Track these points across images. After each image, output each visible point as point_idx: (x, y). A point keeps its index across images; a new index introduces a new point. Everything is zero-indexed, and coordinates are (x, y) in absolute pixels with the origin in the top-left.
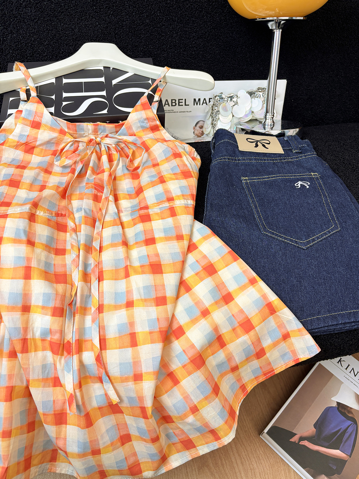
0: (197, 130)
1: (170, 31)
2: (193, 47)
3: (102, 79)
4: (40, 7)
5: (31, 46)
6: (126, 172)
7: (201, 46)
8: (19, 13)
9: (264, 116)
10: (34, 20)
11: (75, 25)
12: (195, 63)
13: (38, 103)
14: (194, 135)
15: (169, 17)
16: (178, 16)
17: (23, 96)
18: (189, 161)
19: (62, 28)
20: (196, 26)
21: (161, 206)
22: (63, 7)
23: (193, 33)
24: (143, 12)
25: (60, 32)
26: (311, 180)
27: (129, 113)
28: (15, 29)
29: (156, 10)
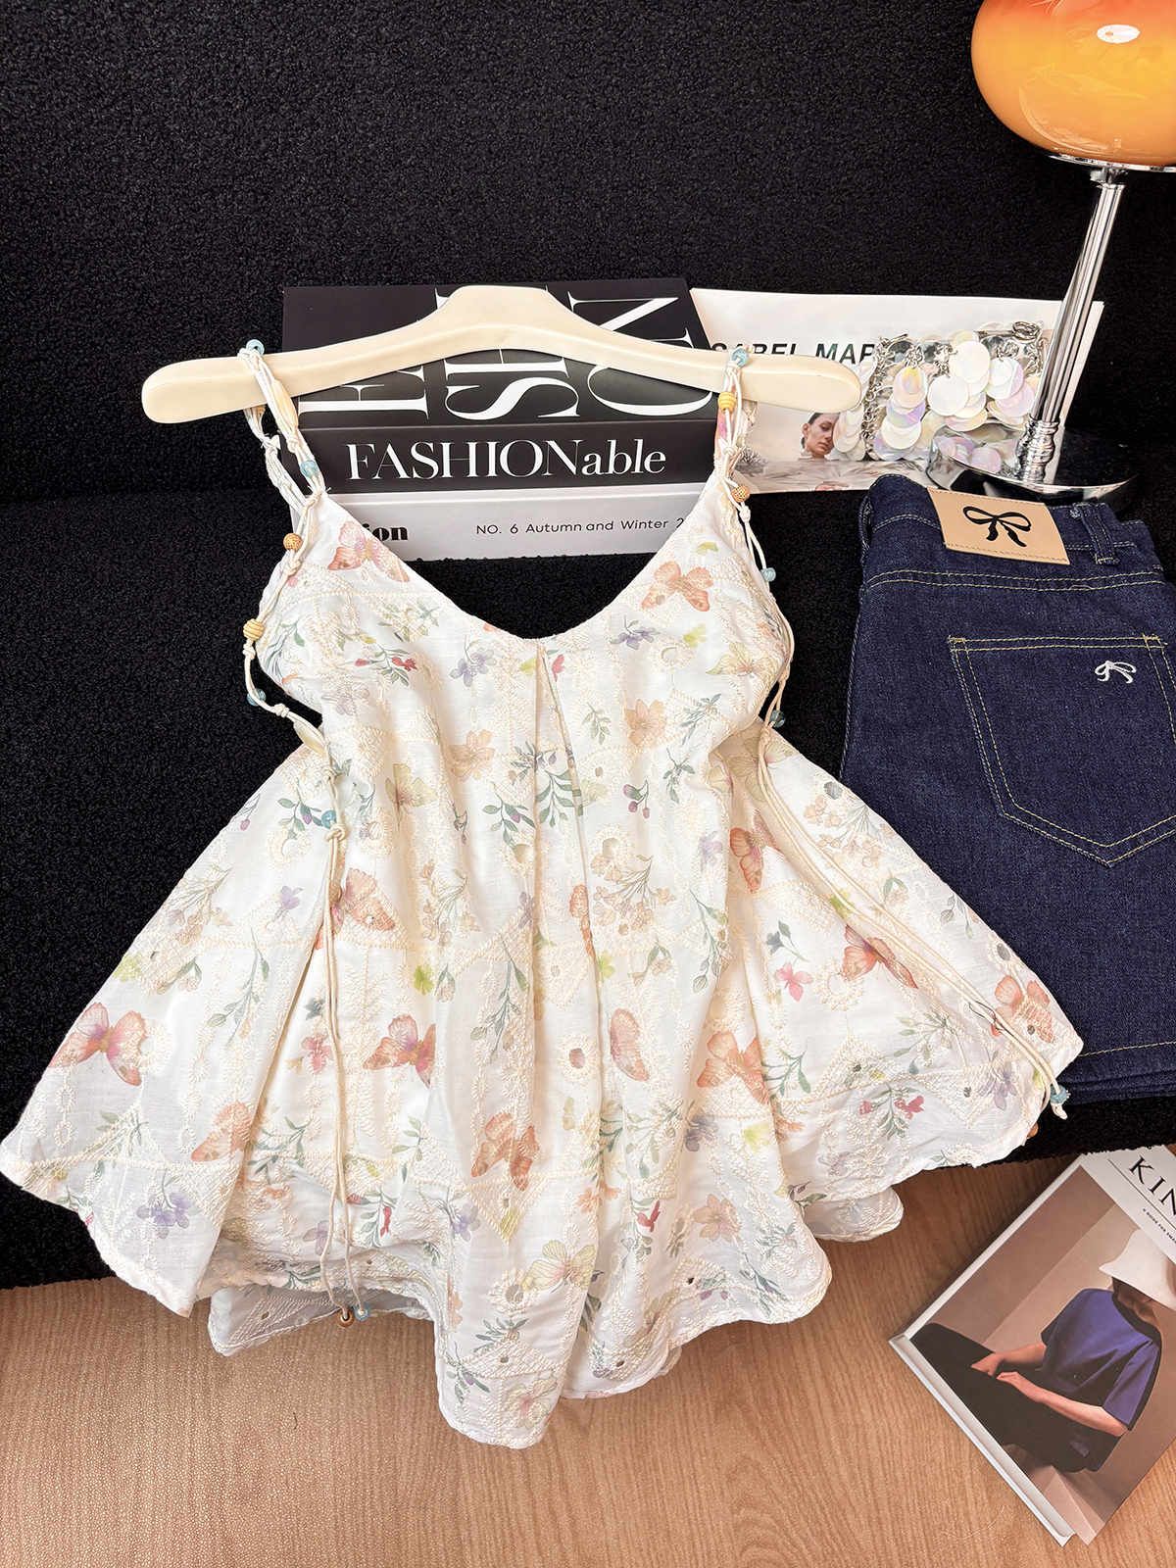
0: (814, 436)
1: (778, 142)
2: (839, 193)
4: (407, 51)
7: (864, 189)
8: (343, 68)
11: (501, 110)
12: (838, 238)
14: (803, 450)
15: (784, 102)
16: (810, 99)
19: (462, 119)
20: (858, 131)
22: (474, 55)
23: (845, 152)
24: (707, 81)
28: (323, 112)
29: (748, 78)
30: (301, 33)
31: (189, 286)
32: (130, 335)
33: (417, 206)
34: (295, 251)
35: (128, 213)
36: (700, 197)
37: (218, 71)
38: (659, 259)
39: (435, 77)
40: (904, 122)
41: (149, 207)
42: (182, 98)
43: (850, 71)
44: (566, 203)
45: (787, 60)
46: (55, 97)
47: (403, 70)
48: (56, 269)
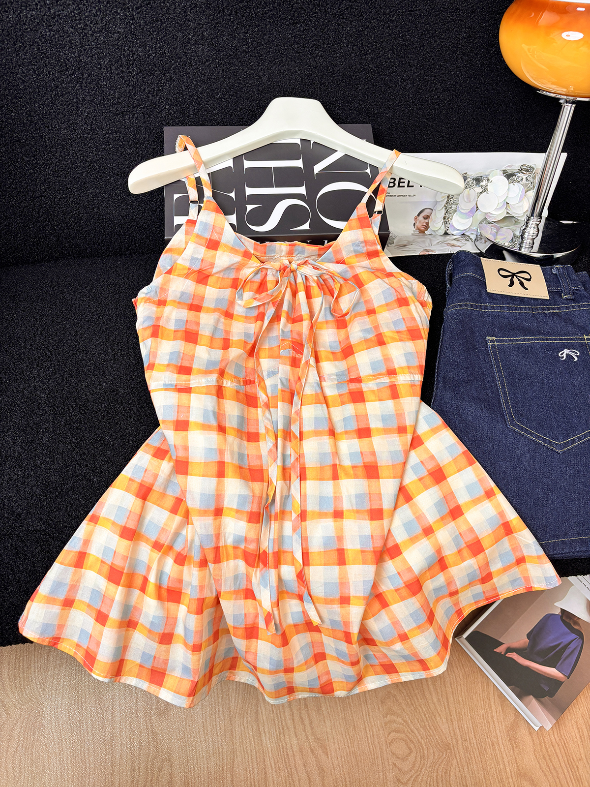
0: (420, 222)
1: (402, 80)
2: (433, 104)
3: (299, 163)
5: (197, 99)
6: (330, 318)
7: (445, 102)
8: (185, 53)
9: (526, 220)
10: (205, 62)
11: (264, 70)
12: (432, 126)
13: (217, 212)
14: (414, 229)
15: (405, 61)
16: (418, 59)
17: (193, 194)
18: (419, 311)
19: (245, 75)
20: (443, 74)
21: (378, 381)
22: (250, 44)
23: (436, 84)
24: (367, 52)
25: (241, 80)
26: (582, 347)
27: (341, 230)
29: (387, 50)
30: (164, 36)
31: (112, 159)
32: (85, 183)
35: (82, 126)
36: (363, 108)
37: (124, 56)
39: (231, 55)
40: (466, 68)
41: (92, 122)
42: (107, 69)
45: (407, 40)
46: (45, 71)
48: (48, 153)
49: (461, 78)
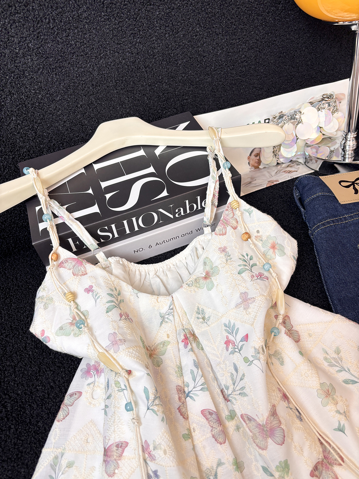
0: (253, 160)
1: (213, 48)
2: (242, 63)
4: (44, 51)
7: (252, 58)
8: (17, 66)
11: (93, 66)
12: (246, 81)
14: (250, 167)
15: (212, 31)
16: (222, 27)
19: (77, 74)
20: (245, 35)
22: (74, 45)
23: (241, 45)
24: (178, 30)
25: (74, 80)
28: (14, 88)
29: (195, 24)
33: (67, 116)
34: (19, 150)
36: (186, 79)
38: (175, 109)
39: (59, 59)
40: (263, 26)
43: (236, 11)
44: (131, 97)
45: (210, 13)
47: (44, 60)
49: (261, 36)
